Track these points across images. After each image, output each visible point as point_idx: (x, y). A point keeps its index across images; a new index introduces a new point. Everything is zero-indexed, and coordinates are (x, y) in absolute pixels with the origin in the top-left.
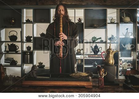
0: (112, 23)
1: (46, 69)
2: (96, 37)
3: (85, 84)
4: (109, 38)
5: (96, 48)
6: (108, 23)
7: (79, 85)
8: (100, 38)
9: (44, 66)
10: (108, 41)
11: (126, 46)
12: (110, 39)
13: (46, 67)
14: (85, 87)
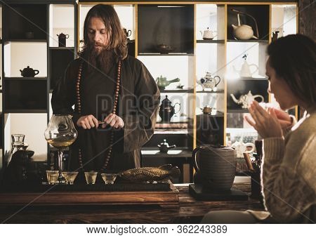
0: (206, 40)
1: (35, 160)
2: (165, 78)
3: (160, 199)
4: (199, 79)
5: (167, 106)
6: (198, 41)
7: (143, 200)
8: (176, 80)
9: (32, 153)
10: (199, 88)
11: (242, 100)
12: (202, 81)
13: (36, 157)
14: (159, 205)
